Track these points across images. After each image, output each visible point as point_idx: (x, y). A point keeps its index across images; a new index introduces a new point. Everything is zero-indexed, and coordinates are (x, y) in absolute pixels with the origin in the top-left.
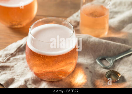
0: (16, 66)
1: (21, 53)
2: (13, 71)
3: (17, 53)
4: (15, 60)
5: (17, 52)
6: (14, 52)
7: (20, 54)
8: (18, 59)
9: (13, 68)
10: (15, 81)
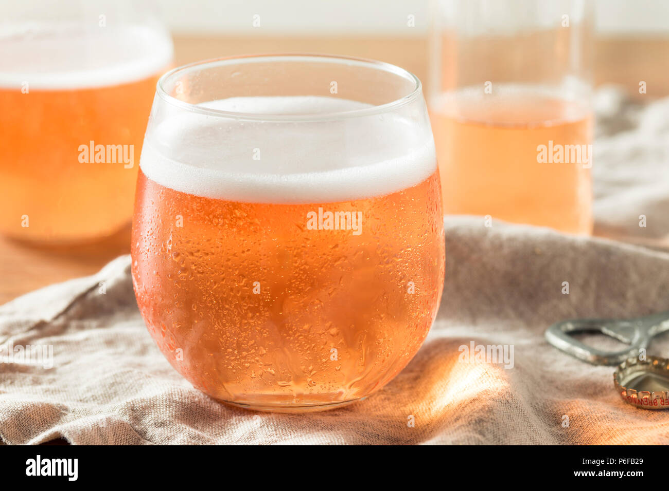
0: (67, 367)
1: (94, 323)
2: (52, 387)
3: (74, 324)
4: (61, 348)
5: (70, 319)
6: (57, 318)
7: (90, 328)
8: (78, 343)
9: (51, 376)
10: (70, 415)
